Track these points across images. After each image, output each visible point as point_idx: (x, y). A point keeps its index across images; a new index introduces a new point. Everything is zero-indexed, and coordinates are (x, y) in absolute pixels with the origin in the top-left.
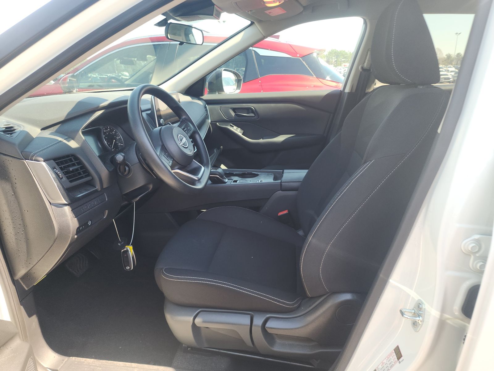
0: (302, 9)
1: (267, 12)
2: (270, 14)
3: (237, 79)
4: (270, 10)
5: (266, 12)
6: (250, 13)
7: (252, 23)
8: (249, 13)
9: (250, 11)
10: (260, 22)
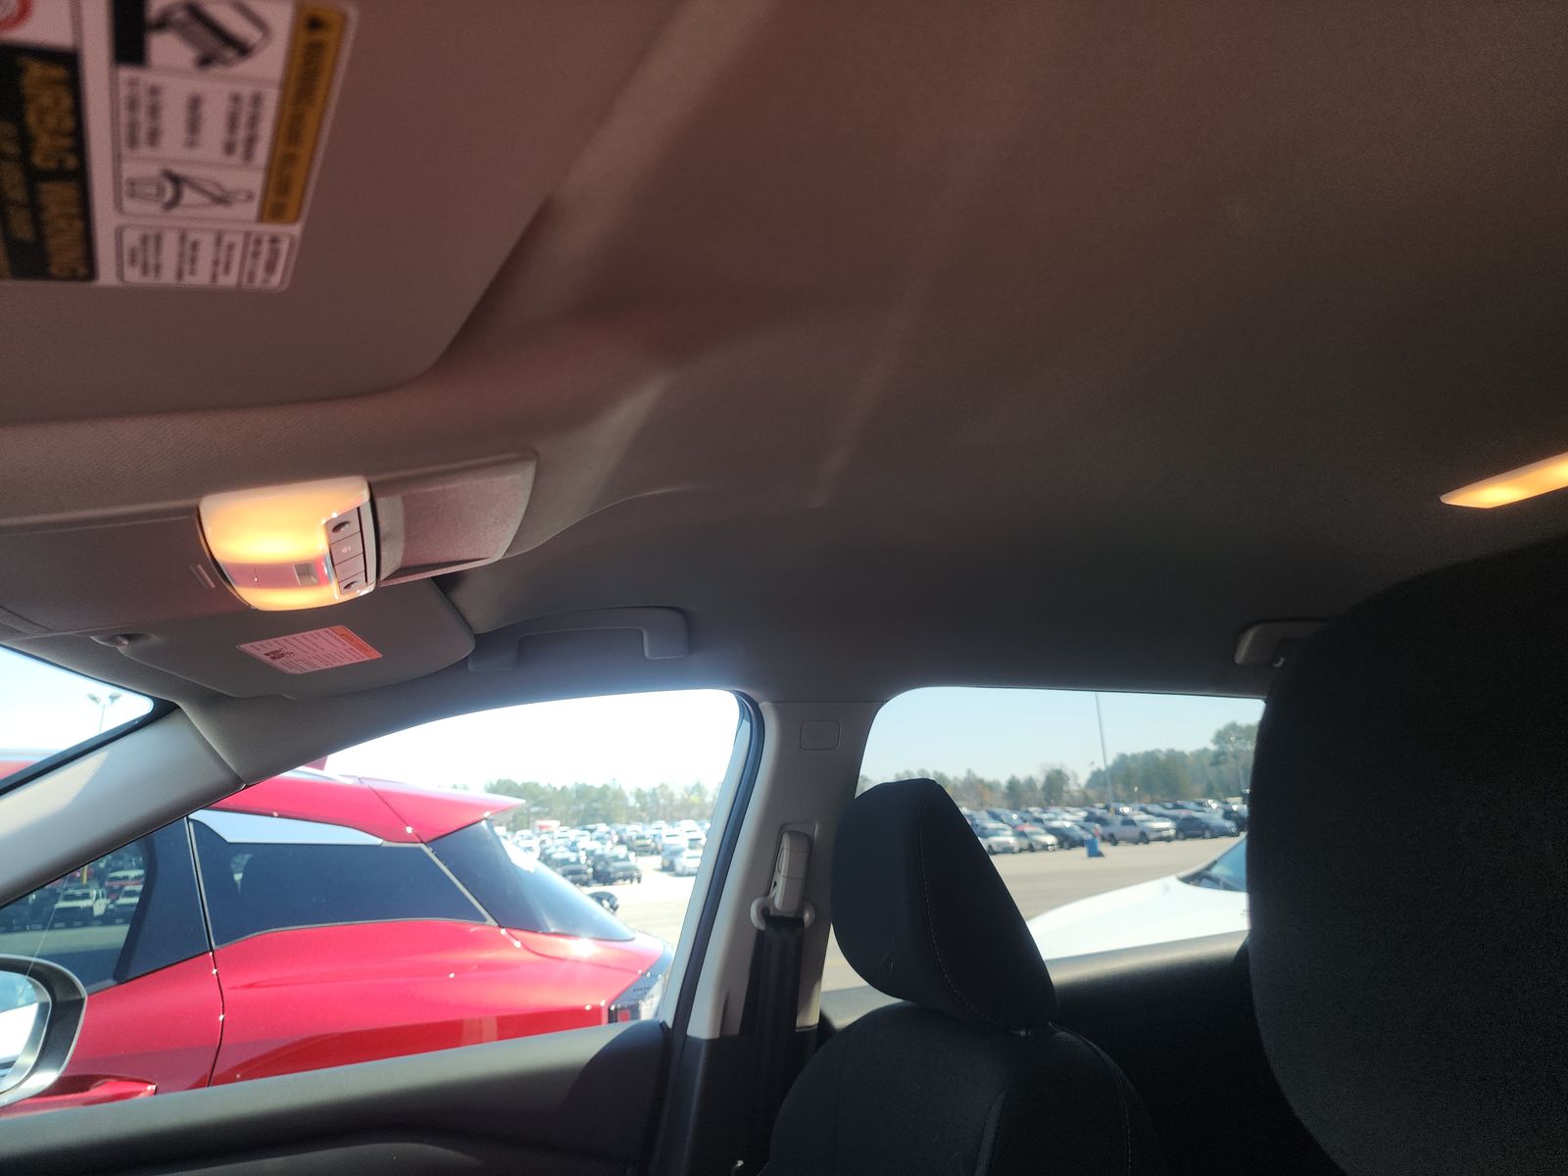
0: (469, 647)
1: (259, 649)
2: (277, 663)
3: (48, 998)
4: (280, 639)
5: (247, 647)
6: (124, 648)
7: (163, 712)
8: (120, 649)
9: (128, 637)
10: (211, 702)
